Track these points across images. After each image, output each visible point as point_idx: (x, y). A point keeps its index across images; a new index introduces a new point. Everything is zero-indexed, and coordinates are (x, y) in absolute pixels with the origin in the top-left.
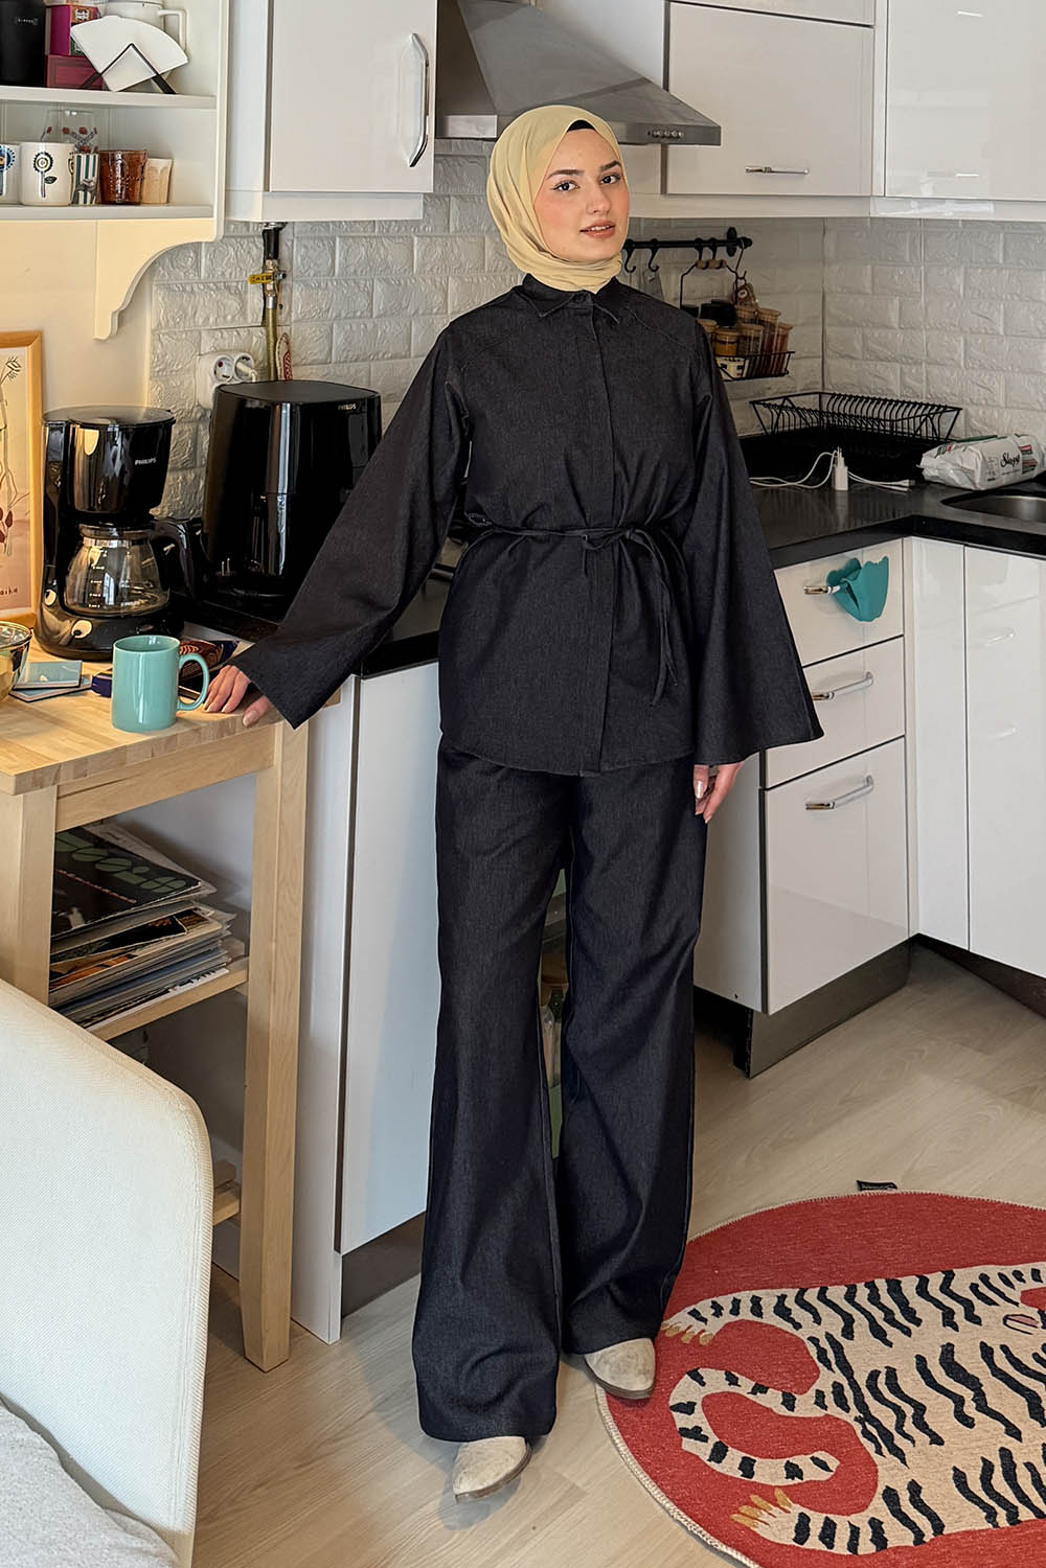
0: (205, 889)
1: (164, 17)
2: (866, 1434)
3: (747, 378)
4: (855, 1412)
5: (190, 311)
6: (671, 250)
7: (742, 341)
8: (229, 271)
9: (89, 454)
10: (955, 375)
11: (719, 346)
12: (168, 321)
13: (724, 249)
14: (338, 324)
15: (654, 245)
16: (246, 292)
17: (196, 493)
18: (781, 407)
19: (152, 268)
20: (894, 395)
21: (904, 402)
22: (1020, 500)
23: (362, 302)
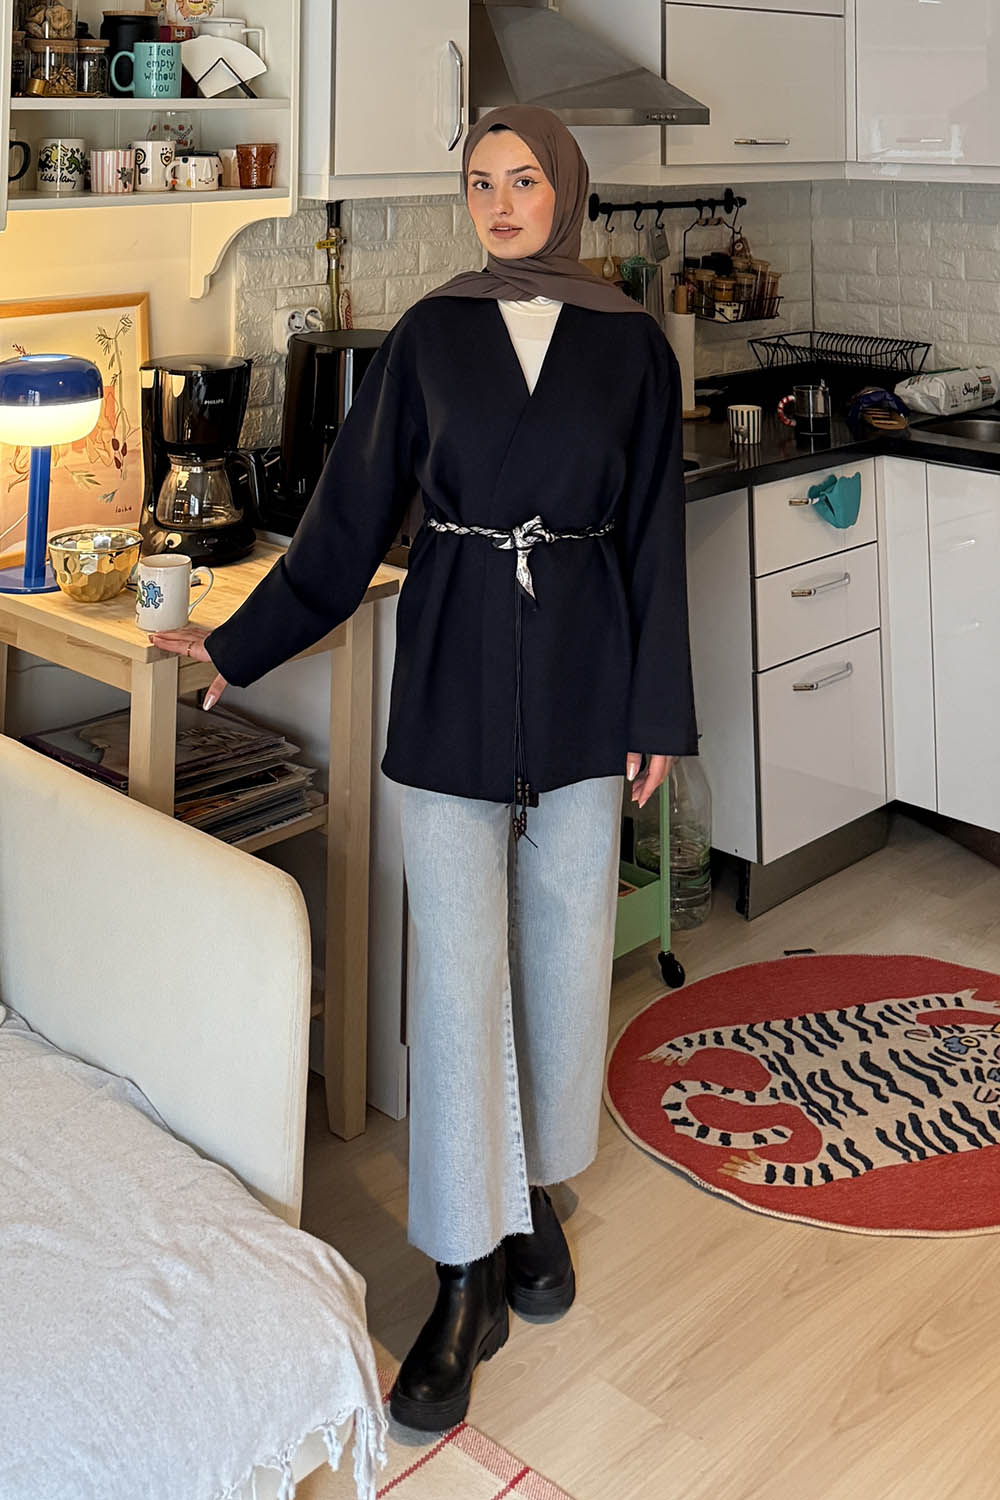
0: (292, 749)
1: (247, 34)
2: (810, 1112)
3: (742, 320)
4: (800, 1099)
5: (268, 274)
6: (675, 210)
7: (737, 288)
8: (299, 239)
9: (176, 396)
10: (925, 316)
11: (717, 293)
12: (250, 282)
13: (722, 208)
14: (391, 282)
15: (660, 206)
16: (313, 255)
17: (274, 426)
18: (776, 345)
19: (237, 240)
20: (874, 333)
21: (882, 339)
22: (977, 424)
23: (410, 262)
